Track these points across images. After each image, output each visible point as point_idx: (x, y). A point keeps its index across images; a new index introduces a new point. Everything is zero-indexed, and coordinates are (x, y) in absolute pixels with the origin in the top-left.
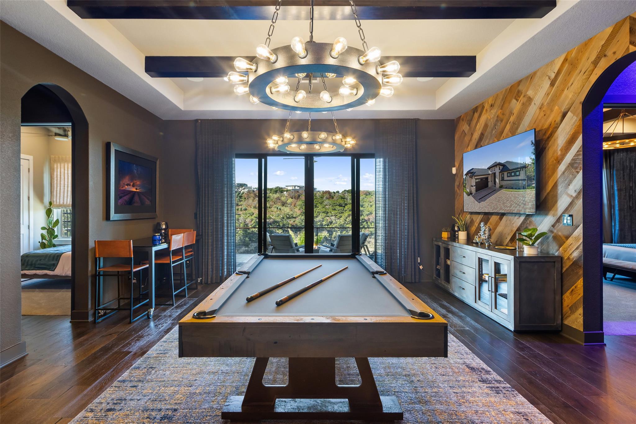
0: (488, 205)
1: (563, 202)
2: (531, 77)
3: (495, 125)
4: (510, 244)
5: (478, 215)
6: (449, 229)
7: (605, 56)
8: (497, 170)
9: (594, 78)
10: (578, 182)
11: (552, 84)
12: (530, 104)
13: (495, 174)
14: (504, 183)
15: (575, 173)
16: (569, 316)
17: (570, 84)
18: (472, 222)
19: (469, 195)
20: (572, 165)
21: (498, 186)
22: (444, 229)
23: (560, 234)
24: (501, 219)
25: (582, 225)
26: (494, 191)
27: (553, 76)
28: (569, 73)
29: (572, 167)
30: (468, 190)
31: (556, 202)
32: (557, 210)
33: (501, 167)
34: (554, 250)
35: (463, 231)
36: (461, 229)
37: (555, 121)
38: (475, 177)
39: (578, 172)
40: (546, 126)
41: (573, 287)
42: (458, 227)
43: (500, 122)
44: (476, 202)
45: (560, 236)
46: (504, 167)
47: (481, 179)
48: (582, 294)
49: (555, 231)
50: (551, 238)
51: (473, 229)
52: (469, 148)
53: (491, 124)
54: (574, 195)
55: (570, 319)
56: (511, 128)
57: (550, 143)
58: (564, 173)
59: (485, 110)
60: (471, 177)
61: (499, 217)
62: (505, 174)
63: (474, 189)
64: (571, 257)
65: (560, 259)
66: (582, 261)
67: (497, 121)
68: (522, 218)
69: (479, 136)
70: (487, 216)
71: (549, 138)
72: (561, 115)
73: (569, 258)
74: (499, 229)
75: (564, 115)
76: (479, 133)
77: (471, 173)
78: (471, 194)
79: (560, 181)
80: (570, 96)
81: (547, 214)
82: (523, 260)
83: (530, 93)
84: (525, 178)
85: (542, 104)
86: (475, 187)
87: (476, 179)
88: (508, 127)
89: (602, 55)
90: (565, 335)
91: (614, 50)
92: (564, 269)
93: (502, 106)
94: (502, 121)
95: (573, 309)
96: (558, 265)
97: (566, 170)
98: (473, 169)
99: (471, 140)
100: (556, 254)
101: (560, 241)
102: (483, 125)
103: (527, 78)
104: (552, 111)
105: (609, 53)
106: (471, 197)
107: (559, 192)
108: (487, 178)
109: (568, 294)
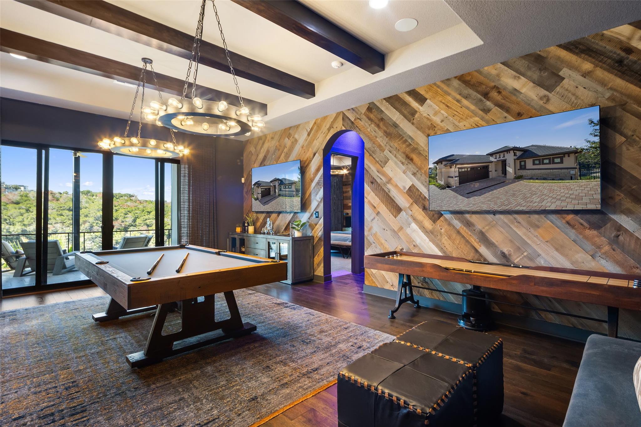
0: (270, 207)
1: (314, 205)
2: (297, 127)
3: (275, 152)
4: (284, 232)
5: (262, 214)
6: (241, 225)
7: (333, 127)
8: (277, 184)
9: (328, 138)
10: (321, 193)
11: (309, 135)
12: (296, 143)
13: (275, 186)
14: (281, 193)
15: (320, 188)
16: (317, 269)
17: (317, 137)
18: (258, 219)
19: (256, 200)
20: (318, 183)
21: (277, 194)
22: (237, 225)
23: (312, 223)
24: (278, 216)
25: (323, 217)
26: (275, 198)
27: (309, 130)
28: (317, 131)
29: (319, 185)
30: (256, 197)
31: (310, 204)
32: (311, 209)
33: (279, 182)
34: (309, 233)
35: (252, 226)
36: (250, 225)
37: (310, 157)
38: (261, 187)
39: (321, 188)
40: (305, 159)
41: (319, 252)
42: (248, 223)
43: (277, 150)
44: (262, 205)
45: (312, 224)
46: (281, 182)
47: (266, 189)
48: (323, 255)
49: (310, 222)
50: (308, 226)
51: (259, 224)
52: (255, 164)
53: (272, 150)
54: (319, 200)
55: (317, 271)
56: (285, 156)
57: (308, 169)
58: (314, 187)
59: (267, 141)
60: (258, 187)
61: (277, 214)
62: (282, 186)
63: (260, 196)
64: (318, 236)
65: (313, 237)
66: (323, 237)
67: (276, 149)
68: (292, 215)
69: (263, 157)
70: (269, 213)
71: (307, 166)
72: (313, 154)
73: (317, 236)
74: (277, 223)
75: (314, 155)
76: (263, 155)
77: (258, 184)
78: (258, 199)
79: (312, 192)
80: (317, 144)
81: (306, 212)
82: (296, 239)
83: (296, 136)
84: (294, 190)
85: (303, 145)
86: (261, 194)
87: (262, 189)
88: (283, 155)
89: (331, 127)
90: (315, 281)
91: (336, 126)
92: (315, 243)
93: (279, 140)
94: (279, 150)
95: (318, 265)
96: (312, 241)
97: (315, 186)
98: (259, 181)
99: (256, 159)
100: (311, 235)
101: (312, 227)
102: (266, 150)
103: (295, 126)
104: (308, 151)
105: (335, 127)
106: (257, 201)
107: (312, 198)
108: (270, 189)
109: (316, 257)
